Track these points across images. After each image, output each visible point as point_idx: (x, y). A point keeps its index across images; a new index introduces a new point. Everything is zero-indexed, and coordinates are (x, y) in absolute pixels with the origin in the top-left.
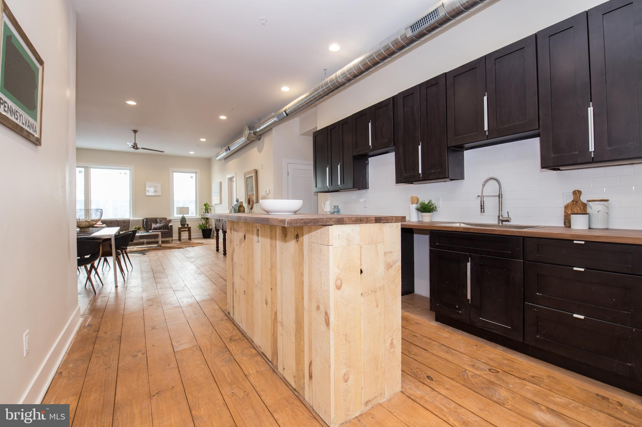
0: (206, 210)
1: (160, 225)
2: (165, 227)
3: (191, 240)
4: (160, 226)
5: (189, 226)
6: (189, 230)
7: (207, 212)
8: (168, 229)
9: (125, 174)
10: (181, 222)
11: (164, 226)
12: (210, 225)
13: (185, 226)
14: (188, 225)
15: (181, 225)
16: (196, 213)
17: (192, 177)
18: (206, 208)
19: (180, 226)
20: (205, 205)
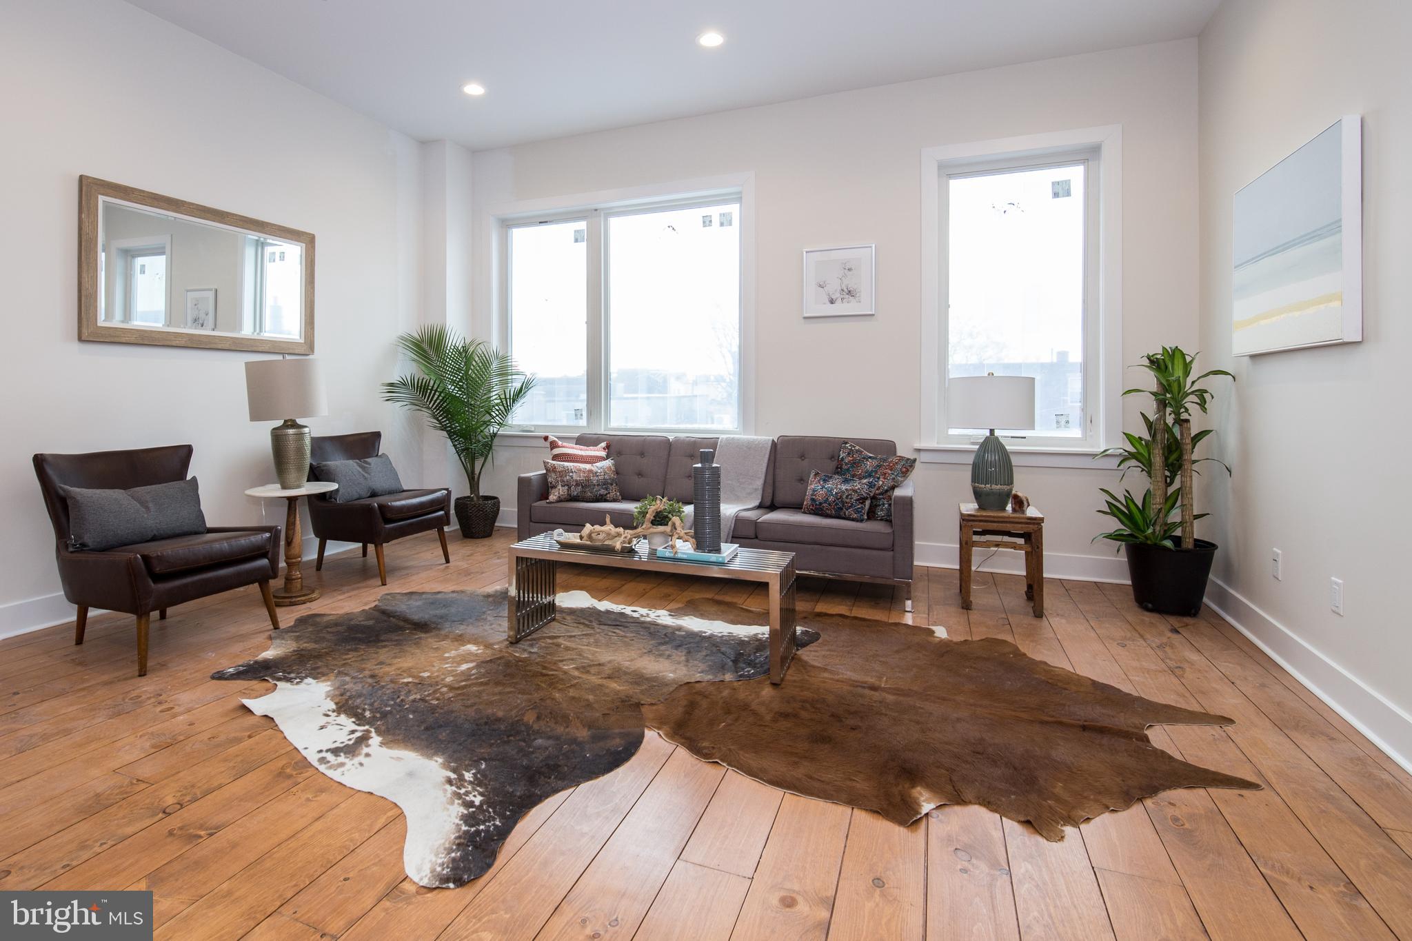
0: (1162, 404)
1: (844, 487)
2: (868, 503)
3: (1039, 614)
4: (839, 497)
5: (1031, 512)
6: (1031, 536)
7: (1177, 414)
8: (888, 520)
9: (725, 221)
10: (975, 478)
11: (862, 500)
12: (1197, 517)
13: (1004, 509)
14: (1020, 503)
15: (978, 495)
16: (1088, 421)
17: (1061, 190)
18: (1165, 387)
19: (970, 507)
20: (1158, 364)
